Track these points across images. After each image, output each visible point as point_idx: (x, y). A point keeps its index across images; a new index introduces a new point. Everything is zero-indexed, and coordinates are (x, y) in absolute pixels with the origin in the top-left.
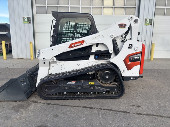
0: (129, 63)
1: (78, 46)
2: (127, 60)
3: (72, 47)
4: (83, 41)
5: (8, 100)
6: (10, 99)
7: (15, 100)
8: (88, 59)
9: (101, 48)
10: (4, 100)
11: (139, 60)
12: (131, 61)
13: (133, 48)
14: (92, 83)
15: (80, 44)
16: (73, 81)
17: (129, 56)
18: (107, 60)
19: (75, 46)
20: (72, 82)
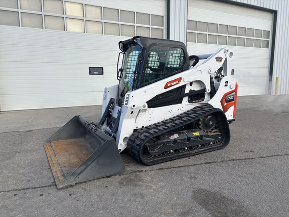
0: (225, 104)
1: (174, 85)
2: (224, 101)
3: (168, 87)
4: (180, 79)
5: (99, 176)
6: (101, 175)
7: (108, 174)
8: (181, 103)
9: (196, 88)
10: (92, 178)
11: (233, 100)
12: (227, 102)
13: (229, 85)
14: (197, 134)
15: (177, 82)
16: (175, 133)
17: (226, 95)
18: (202, 102)
19: (171, 86)
20: (175, 135)
